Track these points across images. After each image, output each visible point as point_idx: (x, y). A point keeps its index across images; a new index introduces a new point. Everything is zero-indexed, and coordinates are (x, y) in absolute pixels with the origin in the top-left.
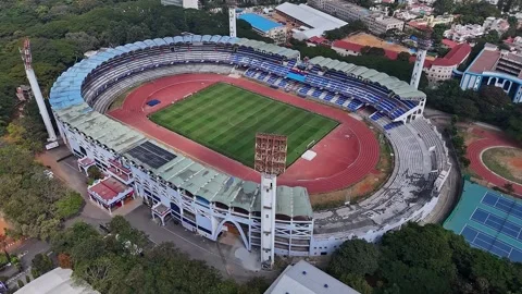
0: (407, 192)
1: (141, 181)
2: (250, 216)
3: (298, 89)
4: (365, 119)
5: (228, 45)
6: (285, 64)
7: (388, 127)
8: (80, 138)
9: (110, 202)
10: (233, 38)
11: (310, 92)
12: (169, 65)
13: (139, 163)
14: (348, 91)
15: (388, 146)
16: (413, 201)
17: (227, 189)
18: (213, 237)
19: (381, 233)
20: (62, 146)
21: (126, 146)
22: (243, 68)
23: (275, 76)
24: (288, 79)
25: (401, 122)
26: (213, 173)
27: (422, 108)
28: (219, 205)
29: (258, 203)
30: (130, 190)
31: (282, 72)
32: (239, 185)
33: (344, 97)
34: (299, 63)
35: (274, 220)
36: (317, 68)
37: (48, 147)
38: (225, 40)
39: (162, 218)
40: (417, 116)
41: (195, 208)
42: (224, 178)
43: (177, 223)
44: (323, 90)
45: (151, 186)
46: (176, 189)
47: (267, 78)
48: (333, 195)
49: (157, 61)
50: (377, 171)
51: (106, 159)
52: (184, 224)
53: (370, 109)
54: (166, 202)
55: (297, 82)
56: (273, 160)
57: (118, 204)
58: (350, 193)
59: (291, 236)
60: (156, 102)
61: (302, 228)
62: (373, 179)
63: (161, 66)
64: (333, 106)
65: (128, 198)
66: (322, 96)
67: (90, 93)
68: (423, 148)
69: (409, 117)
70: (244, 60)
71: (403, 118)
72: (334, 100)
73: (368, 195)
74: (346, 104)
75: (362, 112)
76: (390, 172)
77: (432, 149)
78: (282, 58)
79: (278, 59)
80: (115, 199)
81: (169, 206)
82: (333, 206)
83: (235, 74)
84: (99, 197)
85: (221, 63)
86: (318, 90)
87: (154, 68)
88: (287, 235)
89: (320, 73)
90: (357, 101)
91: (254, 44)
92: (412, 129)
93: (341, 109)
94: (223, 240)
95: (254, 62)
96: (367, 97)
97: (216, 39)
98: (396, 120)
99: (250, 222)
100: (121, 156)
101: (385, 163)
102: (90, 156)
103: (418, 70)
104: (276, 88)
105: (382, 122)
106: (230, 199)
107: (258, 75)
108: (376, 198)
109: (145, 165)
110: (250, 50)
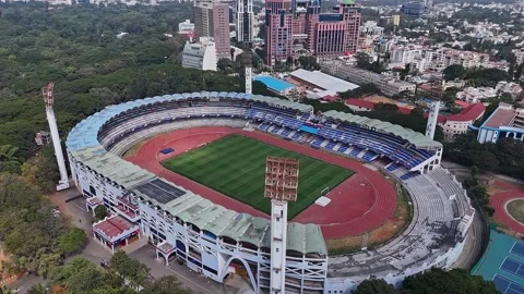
0: (428, 239)
1: (148, 218)
2: (259, 252)
3: (312, 141)
4: (380, 170)
5: (243, 100)
6: (299, 118)
7: (404, 177)
8: (91, 176)
9: (114, 239)
10: (249, 94)
11: (323, 144)
12: (186, 119)
13: (146, 198)
14: (362, 142)
15: (406, 195)
16: (436, 247)
17: (235, 224)
18: (219, 278)
19: (402, 277)
20: (72, 187)
21: (136, 183)
22: (257, 122)
23: (288, 129)
24: (302, 132)
25: (418, 173)
26: (221, 209)
27: (439, 158)
28: (227, 240)
29: (267, 239)
30: (136, 228)
31: (295, 125)
32: (249, 220)
33: (358, 149)
34: (312, 116)
35: (285, 257)
36: (331, 121)
37: (59, 188)
38: (240, 96)
39: (167, 257)
40: (435, 166)
41: (202, 244)
42: (233, 214)
43: (182, 263)
44: (337, 142)
45: (157, 223)
46: (182, 223)
47: (281, 131)
48: (349, 241)
49: (174, 114)
50: (395, 219)
51: (114, 197)
52: (190, 264)
53: (386, 160)
54: (171, 240)
55: (310, 135)
56: (284, 185)
57: (121, 242)
58: (366, 238)
59: (303, 276)
60: (170, 151)
61: (315, 267)
62: (392, 227)
63: (178, 119)
64: (347, 158)
65: (133, 236)
66: (336, 148)
67: (107, 140)
68: (444, 198)
69: (426, 167)
70: (259, 115)
71: (419, 167)
72: (348, 151)
73: (385, 242)
74: (361, 155)
75: (377, 163)
76: (409, 220)
77: (452, 197)
78: (296, 112)
79: (292, 112)
80: (120, 236)
81: (174, 244)
82: (349, 251)
83: (249, 127)
84: (103, 234)
85: (236, 117)
86: (332, 142)
87: (171, 121)
88: (298, 276)
89: (334, 126)
90: (371, 152)
91: (268, 100)
92: (430, 180)
93: (356, 160)
94: (229, 282)
95: (268, 116)
96: (382, 148)
97: (233, 95)
98: (413, 169)
99: (258, 259)
100: (130, 192)
101: (403, 210)
102: (99, 196)
103: (432, 122)
104: (289, 140)
105: (399, 173)
106: (238, 234)
107: (271, 128)
108: (395, 244)
109: (153, 200)
110: (265, 105)
